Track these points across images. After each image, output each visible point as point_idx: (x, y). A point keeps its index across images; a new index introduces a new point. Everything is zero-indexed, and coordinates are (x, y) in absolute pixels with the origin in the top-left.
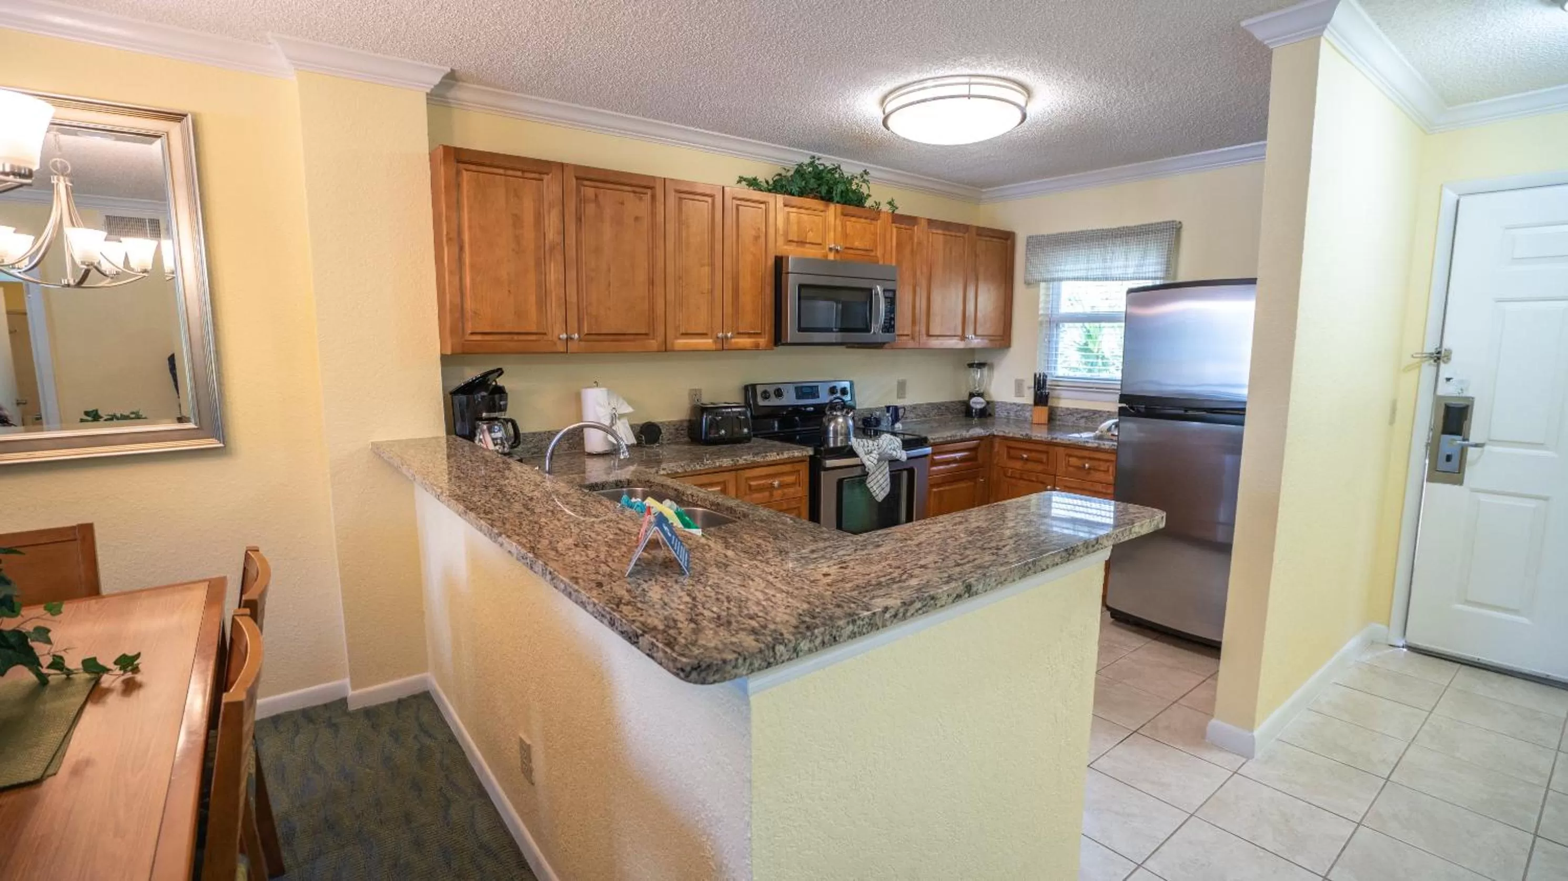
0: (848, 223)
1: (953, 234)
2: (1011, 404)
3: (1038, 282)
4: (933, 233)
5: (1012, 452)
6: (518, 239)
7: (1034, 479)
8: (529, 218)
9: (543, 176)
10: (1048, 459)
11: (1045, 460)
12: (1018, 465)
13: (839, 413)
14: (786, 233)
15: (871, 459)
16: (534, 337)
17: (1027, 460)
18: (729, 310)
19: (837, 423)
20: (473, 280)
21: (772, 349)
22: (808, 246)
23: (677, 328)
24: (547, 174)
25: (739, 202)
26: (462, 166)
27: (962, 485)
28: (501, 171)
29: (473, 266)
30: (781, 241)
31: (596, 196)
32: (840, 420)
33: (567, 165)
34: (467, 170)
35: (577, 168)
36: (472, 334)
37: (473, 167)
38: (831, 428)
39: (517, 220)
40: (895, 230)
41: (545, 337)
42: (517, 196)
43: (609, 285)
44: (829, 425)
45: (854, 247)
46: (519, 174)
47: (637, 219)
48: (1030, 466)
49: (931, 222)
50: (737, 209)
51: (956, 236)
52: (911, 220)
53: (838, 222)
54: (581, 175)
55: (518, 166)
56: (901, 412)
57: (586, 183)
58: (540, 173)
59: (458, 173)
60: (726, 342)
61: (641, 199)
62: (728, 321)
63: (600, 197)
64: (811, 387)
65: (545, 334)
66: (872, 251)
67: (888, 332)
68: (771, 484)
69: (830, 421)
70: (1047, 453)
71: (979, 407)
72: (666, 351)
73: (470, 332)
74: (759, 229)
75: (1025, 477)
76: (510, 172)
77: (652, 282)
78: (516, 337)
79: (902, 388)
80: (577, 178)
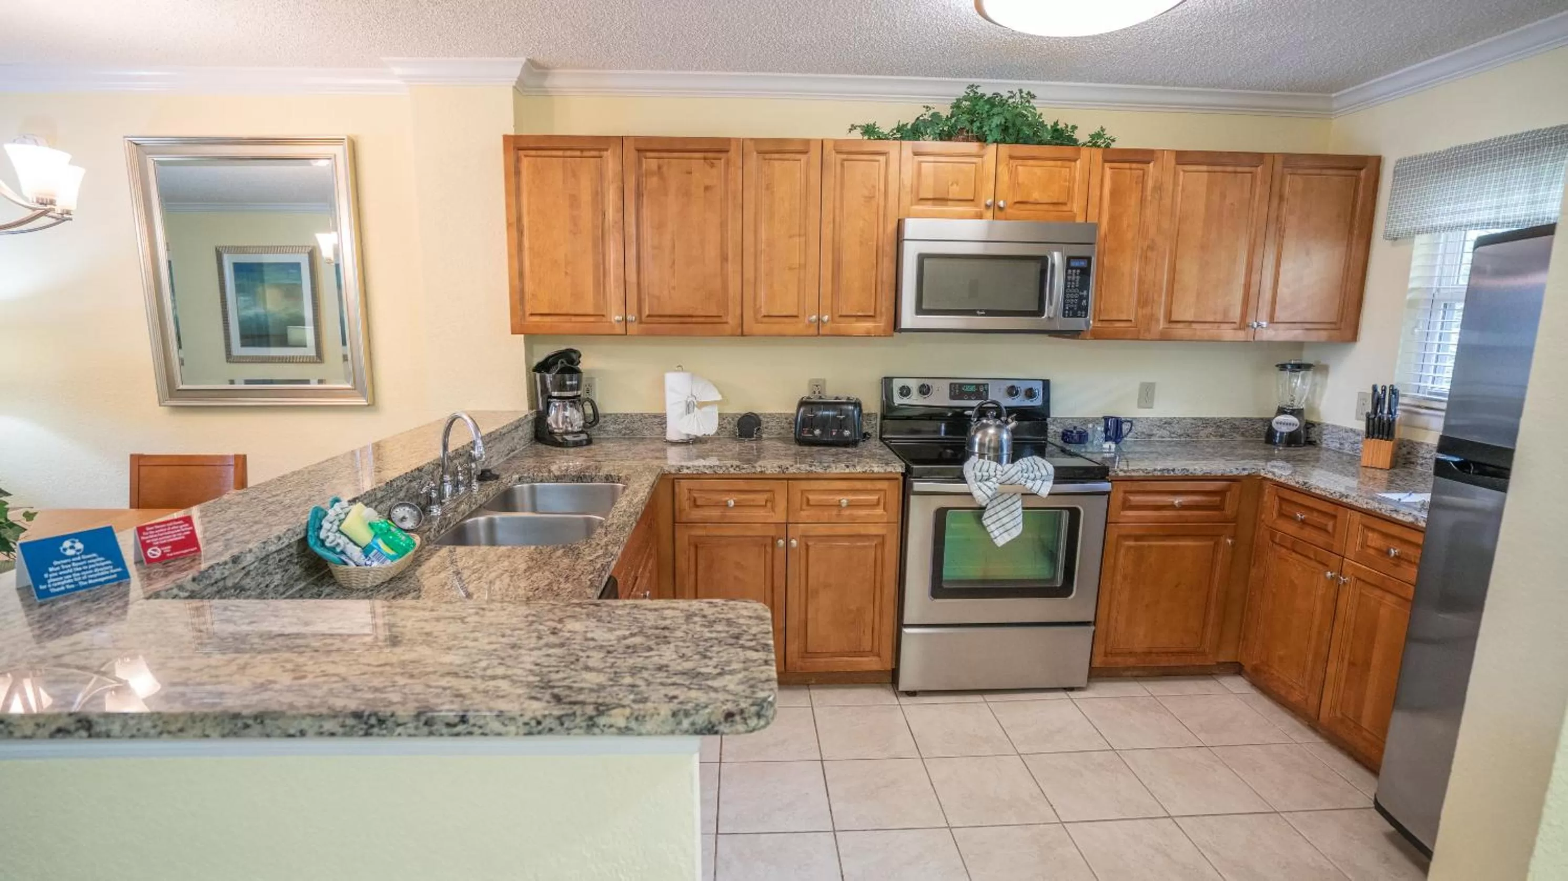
0: (1020, 168)
1: (1230, 169)
2: (1346, 431)
3: (1410, 235)
4: (1184, 171)
5: (1287, 508)
6: (575, 220)
7: (1312, 556)
8: (586, 197)
9: (602, 153)
10: (1334, 527)
11: (1330, 528)
12: (1290, 528)
13: (991, 422)
14: (916, 189)
15: (984, 488)
16: (592, 319)
17: (1303, 521)
18: (827, 288)
19: (985, 434)
20: (532, 264)
21: (892, 336)
22: (950, 203)
23: (756, 311)
24: (607, 150)
25: (844, 156)
26: (521, 153)
27: (1190, 543)
28: (560, 153)
29: (531, 249)
30: (906, 199)
31: (659, 167)
32: (991, 431)
33: (627, 137)
34: (526, 156)
35: (637, 139)
36: (532, 315)
37: (533, 153)
38: (977, 440)
39: (574, 201)
40: (1108, 172)
41: (604, 319)
42: (574, 175)
43: (674, 263)
44: (974, 436)
45: (1031, 200)
46: (578, 153)
47: (707, 188)
48: (1308, 533)
49: (1183, 158)
50: (842, 165)
51: (1235, 172)
52: (1143, 157)
53: (1003, 169)
54: (642, 147)
55: (574, 145)
56: (1125, 427)
57: (649, 154)
58: (600, 150)
59: (518, 160)
60: (822, 326)
61: (712, 165)
62: (826, 302)
63: (665, 169)
64: (978, 385)
65: (603, 316)
66: (1065, 204)
67: (1075, 315)
68: (840, 501)
69: (977, 430)
70: (1334, 517)
71: (1285, 429)
72: (742, 335)
73: (530, 312)
74: (874, 187)
75: (1298, 549)
76: (569, 153)
77: (724, 259)
78: (574, 319)
79: (1147, 394)
80: (639, 150)
